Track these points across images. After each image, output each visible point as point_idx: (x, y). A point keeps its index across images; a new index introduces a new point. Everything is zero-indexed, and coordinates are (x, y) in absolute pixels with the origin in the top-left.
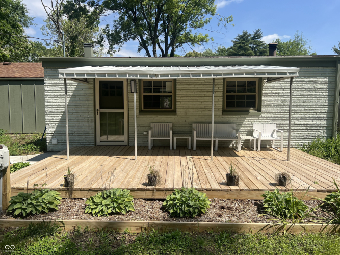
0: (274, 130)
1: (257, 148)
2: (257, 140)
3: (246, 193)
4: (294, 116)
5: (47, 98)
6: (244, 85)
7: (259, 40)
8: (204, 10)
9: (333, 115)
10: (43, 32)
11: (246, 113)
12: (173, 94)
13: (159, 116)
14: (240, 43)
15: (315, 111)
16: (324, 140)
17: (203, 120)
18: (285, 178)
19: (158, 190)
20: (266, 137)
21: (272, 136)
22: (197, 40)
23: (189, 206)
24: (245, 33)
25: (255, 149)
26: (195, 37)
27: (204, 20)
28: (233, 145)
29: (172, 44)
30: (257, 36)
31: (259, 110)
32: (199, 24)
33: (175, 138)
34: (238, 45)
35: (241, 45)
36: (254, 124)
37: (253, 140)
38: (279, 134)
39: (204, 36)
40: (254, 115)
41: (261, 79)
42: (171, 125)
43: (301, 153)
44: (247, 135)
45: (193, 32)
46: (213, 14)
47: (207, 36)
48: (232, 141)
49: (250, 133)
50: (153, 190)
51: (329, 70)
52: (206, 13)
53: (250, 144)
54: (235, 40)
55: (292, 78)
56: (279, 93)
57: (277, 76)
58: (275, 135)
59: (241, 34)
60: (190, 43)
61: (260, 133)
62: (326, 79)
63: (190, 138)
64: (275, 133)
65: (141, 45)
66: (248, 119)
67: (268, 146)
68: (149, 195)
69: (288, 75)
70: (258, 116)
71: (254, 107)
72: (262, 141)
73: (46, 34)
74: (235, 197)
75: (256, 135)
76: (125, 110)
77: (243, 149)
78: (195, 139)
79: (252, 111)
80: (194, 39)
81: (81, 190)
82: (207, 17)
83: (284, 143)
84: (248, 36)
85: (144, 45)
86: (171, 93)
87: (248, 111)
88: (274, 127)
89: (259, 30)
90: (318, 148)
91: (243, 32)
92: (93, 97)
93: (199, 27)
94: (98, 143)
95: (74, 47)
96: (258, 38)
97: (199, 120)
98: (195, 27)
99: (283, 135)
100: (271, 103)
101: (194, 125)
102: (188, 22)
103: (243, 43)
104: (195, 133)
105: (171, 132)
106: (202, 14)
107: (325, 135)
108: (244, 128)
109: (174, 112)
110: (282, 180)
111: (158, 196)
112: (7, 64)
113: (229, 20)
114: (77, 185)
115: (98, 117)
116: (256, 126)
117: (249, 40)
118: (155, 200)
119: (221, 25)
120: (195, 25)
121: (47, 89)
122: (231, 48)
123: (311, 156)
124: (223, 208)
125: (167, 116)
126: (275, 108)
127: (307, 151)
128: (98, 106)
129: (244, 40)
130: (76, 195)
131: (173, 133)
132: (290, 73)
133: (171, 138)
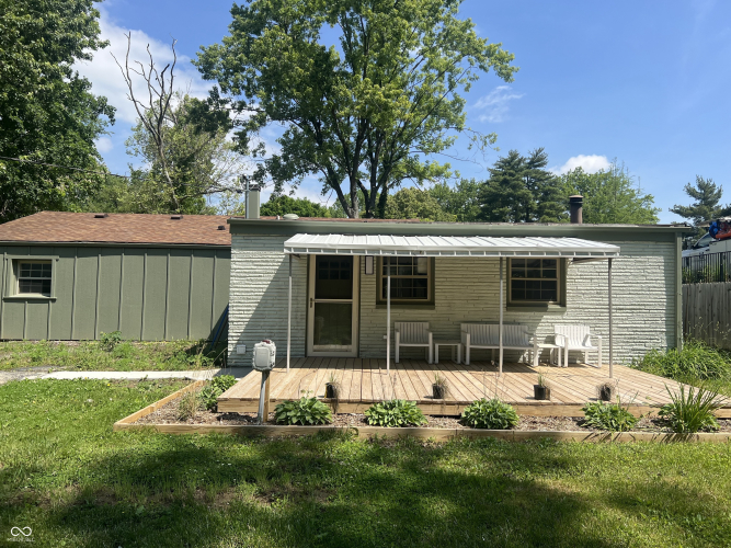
0: (587, 336)
1: (563, 363)
2: (563, 350)
3: (561, 408)
4: (616, 314)
5: (233, 280)
6: (523, 266)
7: (541, 169)
8: (442, 122)
9: (675, 313)
10: (129, 149)
11: (544, 308)
12: (428, 277)
13: (407, 311)
14: (505, 174)
15: (648, 307)
16: (663, 353)
17: (477, 318)
18: (608, 390)
19: (449, 404)
20: (575, 345)
21: (584, 345)
22: (428, 173)
23: (496, 416)
24: (514, 156)
25: (560, 364)
26: (426, 168)
27: (443, 140)
28: (524, 358)
29: (383, 180)
30: (537, 161)
31: (563, 304)
32: (434, 146)
33: (437, 346)
34: (502, 178)
35: (508, 178)
36: (556, 326)
37: (556, 350)
38: (595, 341)
39: (441, 165)
40: (554, 312)
41: (563, 261)
42: (426, 325)
43: (629, 370)
44: (546, 342)
45: (422, 161)
46: (459, 129)
47: (447, 166)
48: (523, 351)
49: (551, 340)
50: (442, 403)
51: (664, 246)
52: (447, 126)
53: (551, 358)
54: (494, 168)
55: (610, 260)
56: (591, 279)
57: (590, 256)
58: (588, 343)
59: (506, 156)
60: (415, 179)
61: (566, 340)
62: (661, 259)
63: (459, 345)
64: (589, 339)
65: (328, 182)
66: (546, 317)
67: (578, 362)
68: (436, 410)
69: (605, 256)
70: (562, 313)
71: (554, 299)
72: (570, 352)
73: (133, 152)
74: (547, 413)
75: (559, 342)
76: (354, 301)
77: (540, 364)
78: (468, 346)
79: (551, 306)
80: (424, 172)
81: (349, 402)
82: (448, 134)
83: (602, 356)
84: (520, 161)
85: (333, 181)
86: (426, 274)
87: (546, 306)
88: (587, 330)
89: (540, 151)
90: (654, 363)
91: (511, 154)
92: (305, 280)
93: (435, 151)
94: (311, 353)
95: (184, 179)
96: (539, 166)
97: (470, 318)
98: (426, 152)
99: (601, 344)
100: (579, 293)
101: (463, 326)
102: (415, 143)
103: (511, 175)
104: (468, 336)
105: (431, 335)
106: (439, 129)
107: (665, 345)
108: (541, 331)
109: (431, 304)
110: (605, 393)
111: (449, 411)
112: (102, 217)
113: (488, 140)
114: (343, 396)
115: (312, 311)
116: (559, 329)
117: (522, 170)
118: (445, 416)
119: (474, 147)
120: (426, 147)
121: (234, 266)
122: (487, 183)
123: (643, 373)
124: (535, 422)
125: (420, 311)
126: (586, 302)
127: (640, 368)
128: (312, 294)
129: (513, 168)
130: (343, 408)
131: (434, 338)
132: (607, 253)
133: (430, 345)
